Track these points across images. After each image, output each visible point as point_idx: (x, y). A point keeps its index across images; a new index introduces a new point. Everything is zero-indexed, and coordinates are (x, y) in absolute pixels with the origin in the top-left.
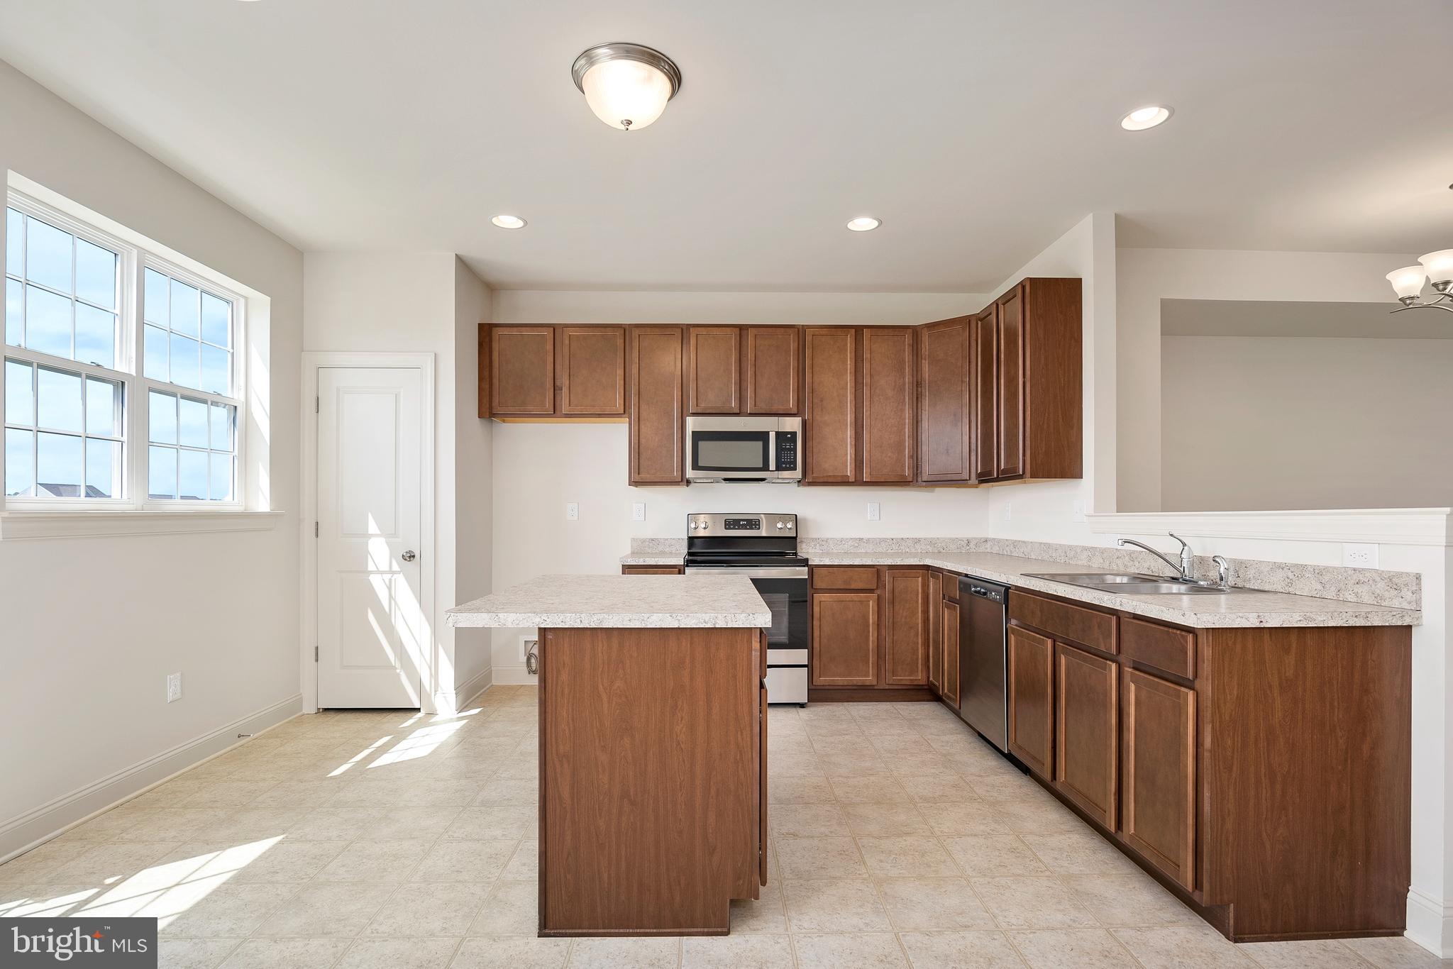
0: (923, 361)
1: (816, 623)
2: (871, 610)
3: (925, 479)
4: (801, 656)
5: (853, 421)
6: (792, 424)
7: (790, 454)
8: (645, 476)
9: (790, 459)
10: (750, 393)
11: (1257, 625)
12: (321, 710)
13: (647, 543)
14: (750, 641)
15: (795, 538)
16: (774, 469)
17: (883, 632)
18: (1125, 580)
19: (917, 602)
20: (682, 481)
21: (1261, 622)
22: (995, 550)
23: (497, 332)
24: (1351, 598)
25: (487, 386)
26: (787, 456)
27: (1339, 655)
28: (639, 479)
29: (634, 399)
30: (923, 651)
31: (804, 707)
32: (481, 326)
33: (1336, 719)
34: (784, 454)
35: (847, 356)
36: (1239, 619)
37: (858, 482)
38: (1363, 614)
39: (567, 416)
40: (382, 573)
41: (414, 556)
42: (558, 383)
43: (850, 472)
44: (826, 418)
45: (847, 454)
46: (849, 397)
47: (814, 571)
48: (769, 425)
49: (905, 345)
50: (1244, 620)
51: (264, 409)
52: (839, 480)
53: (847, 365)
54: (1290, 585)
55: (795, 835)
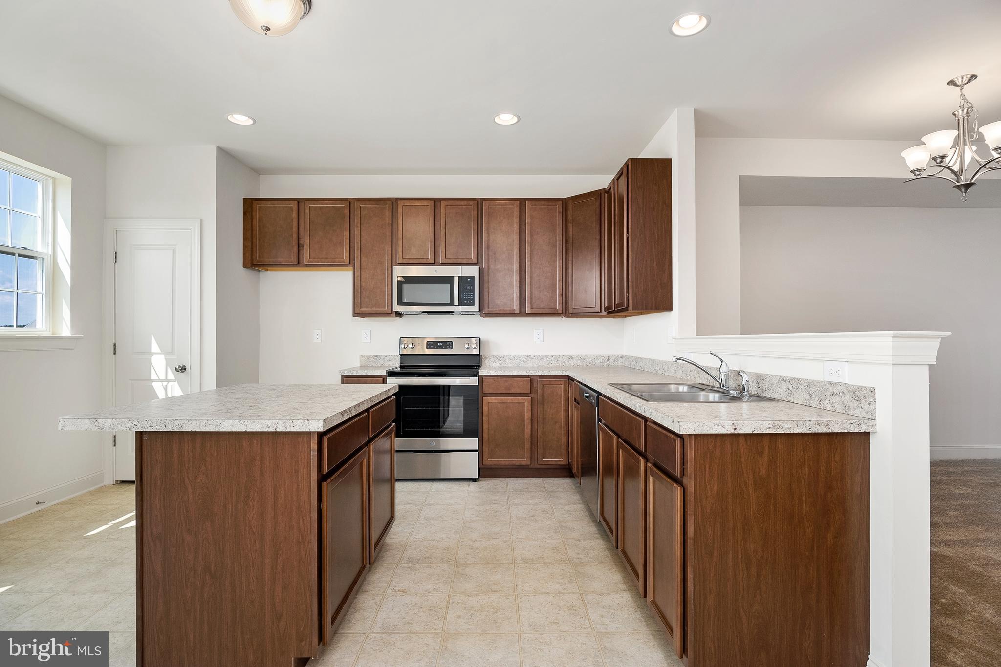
0: (569, 224)
1: (485, 419)
2: (526, 409)
3: (571, 312)
4: (472, 443)
5: (518, 268)
6: (472, 271)
7: (470, 293)
8: (364, 309)
9: (470, 297)
10: (442, 249)
11: (732, 431)
12: (119, 482)
13: (372, 359)
14: (309, 443)
15: (479, 355)
16: (458, 304)
17: (536, 425)
18: (685, 389)
19: (560, 403)
20: (392, 313)
21: (735, 429)
22: (627, 364)
23: (256, 206)
24: (829, 407)
25: (250, 244)
26: (466, 295)
27: (806, 457)
28: (360, 312)
29: (357, 253)
30: (565, 440)
31: (475, 481)
32: (245, 201)
33: (803, 512)
34: (466, 293)
35: (514, 220)
36: (716, 426)
37: (522, 314)
38: (824, 422)
39: (307, 265)
40: (162, 381)
41: (185, 369)
42: (301, 242)
43: (516, 307)
44: (498, 266)
45: (514, 293)
46: (516, 251)
47: (484, 380)
48: (455, 272)
49: (556, 213)
50: (720, 427)
51: (67, 260)
52: (508, 312)
53: (513, 227)
54: (790, 394)
55: (404, 592)
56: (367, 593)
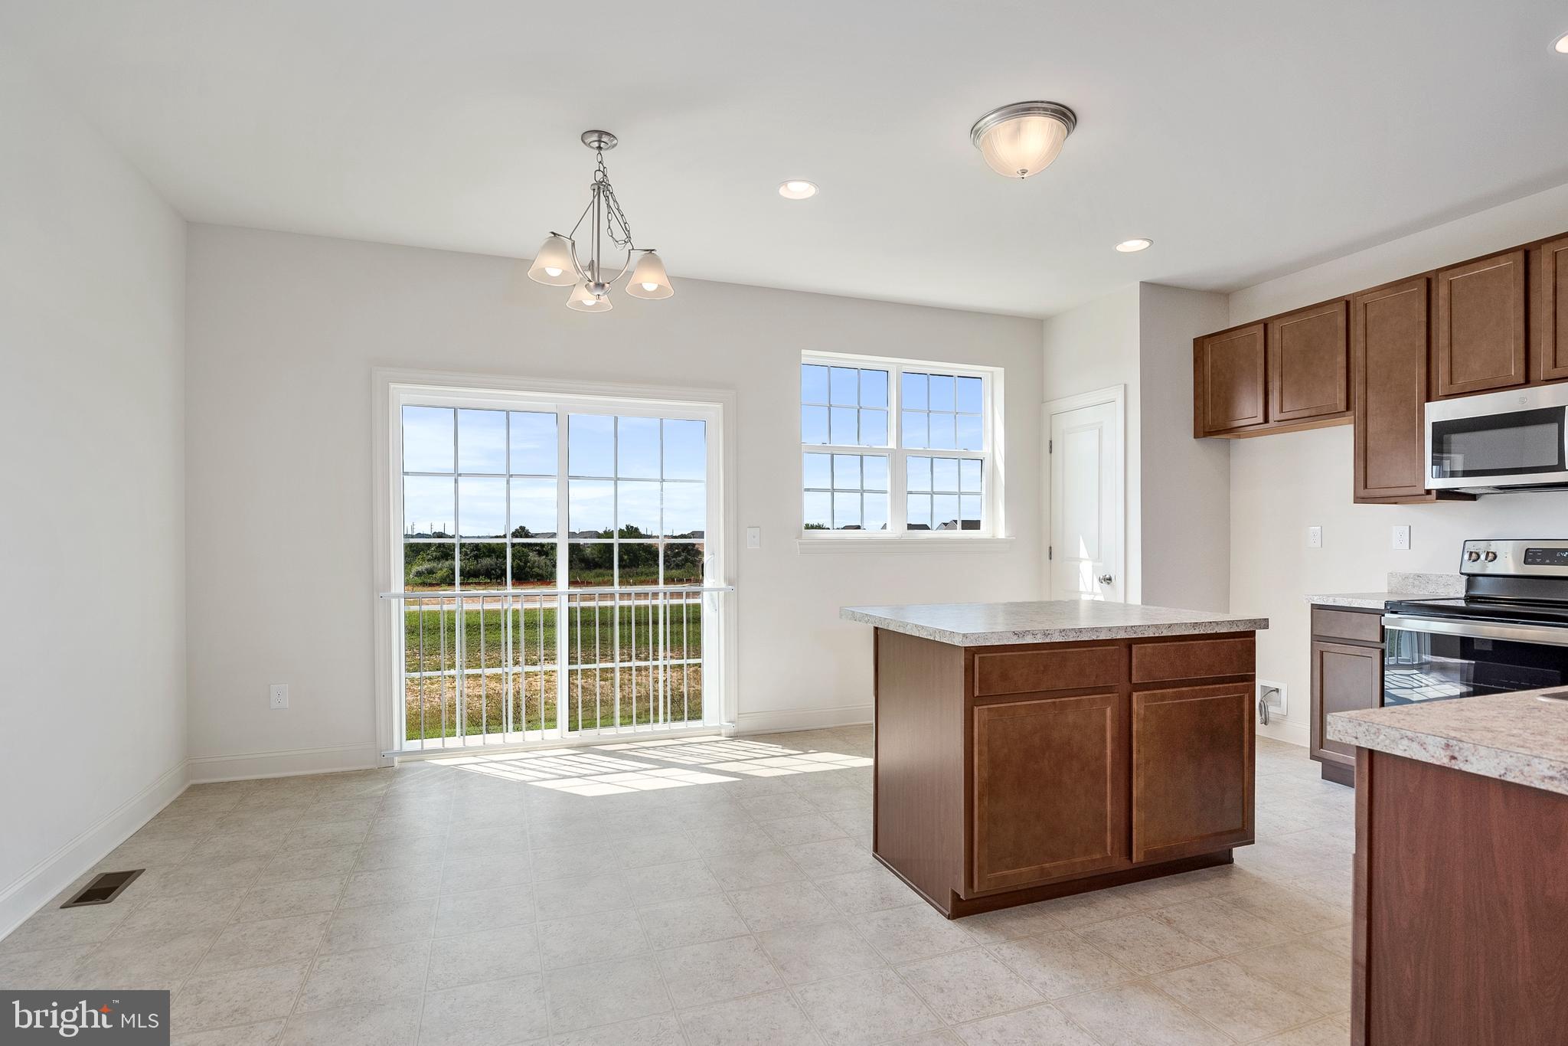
8: (1375, 490)
10: (1545, 348)
13: (1411, 580)
20: (1427, 493)
25: (1202, 404)
28: (1368, 494)
29: (1360, 389)
32: (1196, 341)
39: (1280, 423)
41: (1111, 580)
42: (1270, 387)
51: (1001, 457)
55: (1169, 922)
56: (1126, 899)
